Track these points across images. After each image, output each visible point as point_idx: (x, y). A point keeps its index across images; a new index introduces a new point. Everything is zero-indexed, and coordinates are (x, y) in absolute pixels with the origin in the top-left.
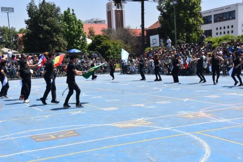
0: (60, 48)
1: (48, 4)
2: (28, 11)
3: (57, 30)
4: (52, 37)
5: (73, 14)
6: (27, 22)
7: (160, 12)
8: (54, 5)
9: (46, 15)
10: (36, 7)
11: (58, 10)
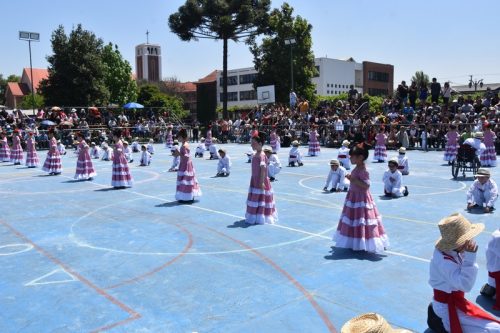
0: (102, 101)
1: (86, 33)
2: (53, 42)
3: (97, 74)
4: (91, 84)
5: (117, 51)
6: (51, 60)
7: (253, 56)
8: (93, 36)
9: (83, 48)
10: (65, 36)
11: (100, 42)
